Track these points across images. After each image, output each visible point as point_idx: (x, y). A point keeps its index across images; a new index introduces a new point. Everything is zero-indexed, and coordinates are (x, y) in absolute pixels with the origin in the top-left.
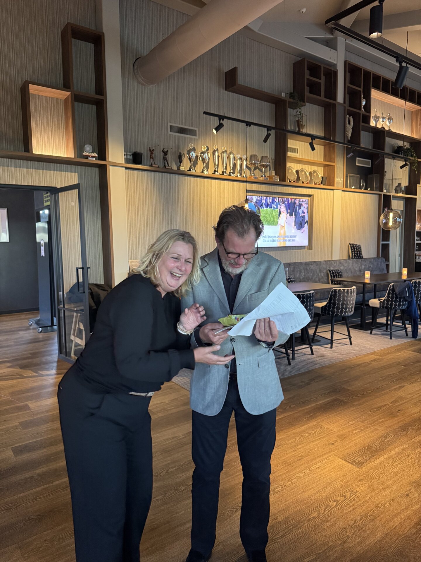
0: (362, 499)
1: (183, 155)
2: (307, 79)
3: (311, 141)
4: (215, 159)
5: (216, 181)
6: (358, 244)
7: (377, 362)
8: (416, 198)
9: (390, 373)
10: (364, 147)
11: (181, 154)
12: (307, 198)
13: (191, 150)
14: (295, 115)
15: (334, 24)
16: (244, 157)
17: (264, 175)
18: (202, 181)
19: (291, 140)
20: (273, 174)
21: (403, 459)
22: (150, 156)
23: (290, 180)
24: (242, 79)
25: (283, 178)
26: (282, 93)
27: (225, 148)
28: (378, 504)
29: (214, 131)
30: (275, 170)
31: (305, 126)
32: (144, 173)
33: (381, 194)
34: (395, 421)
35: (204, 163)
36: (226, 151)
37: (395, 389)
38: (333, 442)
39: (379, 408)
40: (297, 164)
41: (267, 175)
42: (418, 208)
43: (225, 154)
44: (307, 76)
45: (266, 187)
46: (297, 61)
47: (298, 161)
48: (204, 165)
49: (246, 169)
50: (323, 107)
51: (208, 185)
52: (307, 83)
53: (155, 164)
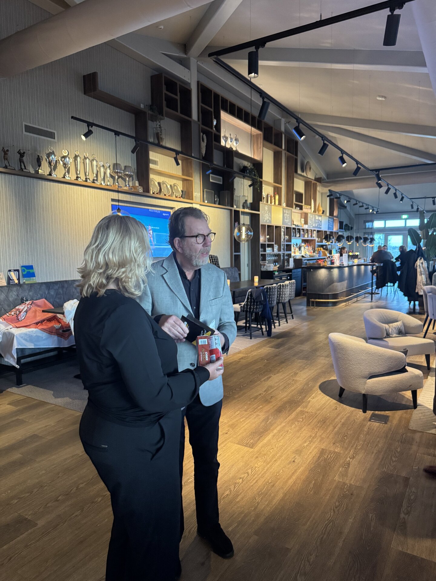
0: (261, 472)
1: (41, 158)
2: (165, 94)
3: (175, 156)
4: (78, 165)
5: (80, 188)
6: (215, 255)
7: (245, 359)
8: (259, 214)
9: (257, 368)
10: (217, 164)
11: (39, 157)
12: (169, 210)
13: (50, 153)
14: (154, 128)
15: (215, 58)
16: (108, 165)
17: (128, 184)
18: (63, 187)
19: (154, 153)
20: (137, 184)
21: (284, 434)
22: (4, 156)
23: (153, 192)
24: (103, 85)
25: (147, 189)
26: (141, 104)
27: (88, 155)
28: (274, 473)
29: (83, 138)
30: (138, 180)
31: (165, 140)
33: (232, 210)
34: (271, 406)
35: (65, 168)
36: (88, 158)
37: (264, 380)
38: (226, 432)
39: (256, 398)
40: (158, 177)
41: (131, 185)
42: (261, 223)
43: (87, 160)
44: (165, 91)
45: (131, 197)
46: (154, 74)
47: (160, 174)
48: (65, 170)
49: (110, 178)
50: (179, 122)
51: (71, 191)
52: (165, 98)
53: (10, 166)
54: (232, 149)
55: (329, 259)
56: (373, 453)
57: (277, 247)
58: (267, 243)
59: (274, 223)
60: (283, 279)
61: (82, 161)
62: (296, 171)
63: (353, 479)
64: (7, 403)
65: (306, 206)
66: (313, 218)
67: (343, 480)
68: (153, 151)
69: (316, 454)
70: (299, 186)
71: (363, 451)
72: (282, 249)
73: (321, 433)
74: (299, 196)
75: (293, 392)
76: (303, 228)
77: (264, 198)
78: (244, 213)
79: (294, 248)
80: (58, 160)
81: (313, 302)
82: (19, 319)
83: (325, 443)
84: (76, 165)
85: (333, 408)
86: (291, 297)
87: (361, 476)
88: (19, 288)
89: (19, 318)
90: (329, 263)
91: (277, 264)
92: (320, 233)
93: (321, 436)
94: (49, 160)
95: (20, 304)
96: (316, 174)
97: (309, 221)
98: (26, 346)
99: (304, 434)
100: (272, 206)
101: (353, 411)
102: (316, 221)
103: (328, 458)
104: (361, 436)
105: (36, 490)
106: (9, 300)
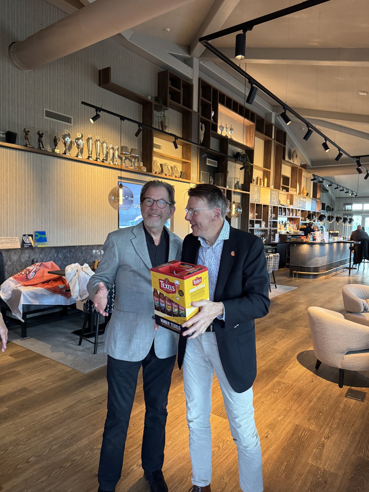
1: (58, 139)
2: (170, 87)
3: (174, 140)
4: (89, 146)
5: (90, 166)
8: (249, 194)
10: (213, 149)
11: (56, 138)
13: (66, 135)
14: (159, 117)
16: (116, 147)
17: (134, 165)
18: (76, 164)
20: (142, 164)
21: (260, 405)
22: (25, 136)
23: (156, 172)
24: (115, 78)
25: (150, 169)
26: (149, 96)
27: (99, 137)
29: (91, 121)
30: (143, 162)
31: (168, 127)
32: (18, 152)
33: (225, 189)
35: (78, 148)
36: (99, 140)
40: (161, 159)
41: (136, 165)
42: (251, 201)
43: (98, 143)
44: (169, 85)
45: (135, 176)
46: (160, 71)
47: (162, 156)
48: (78, 150)
49: (118, 158)
50: (181, 113)
51: (82, 169)
52: (169, 91)
53: (29, 145)
54: (228, 137)
55: (311, 236)
56: (349, 434)
57: (265, 223)
58: (255, 219)
59: (262, 202)
60: (269, 252)
61: (94, 143)
62: (284, 158)
63: (327, 464)
64: (9, 354)
65: (292, 188)
66: (298, 198)
67: (316, 463)
68: (157, 137)
69: (290, 431)
70: (286, 171)
71: (339, 431)
72: (268, 226)
73: (296, 407)
74: (286, 180)
75: (272, 361)
76: (288, 207)
77: (254, 180)
78: (235, 193)
79: (280, 225)
80: (73, 141)
81: (295, 274)
82: (28, 278)
83: (300, 419)
84: (88, 146)
85: (310, 380)
86: (275, 268)
87: (336, 460)
88: (31, 251)
89: (29, 277)
90: (312, 239)
91: (264, 238)
92: (303, 212)
93: (295, 410)
94: (64, 141)
95: (31, 265)
96: (302, 161)
97: (294, 202)
98: (31, 303)
99: (279, 407)
100: (261, 188)
101: (329, 385)
102: (301, 202)
103: (302, 436)
104: (337, 414)
105: (12, 447)
106: (21, 261)
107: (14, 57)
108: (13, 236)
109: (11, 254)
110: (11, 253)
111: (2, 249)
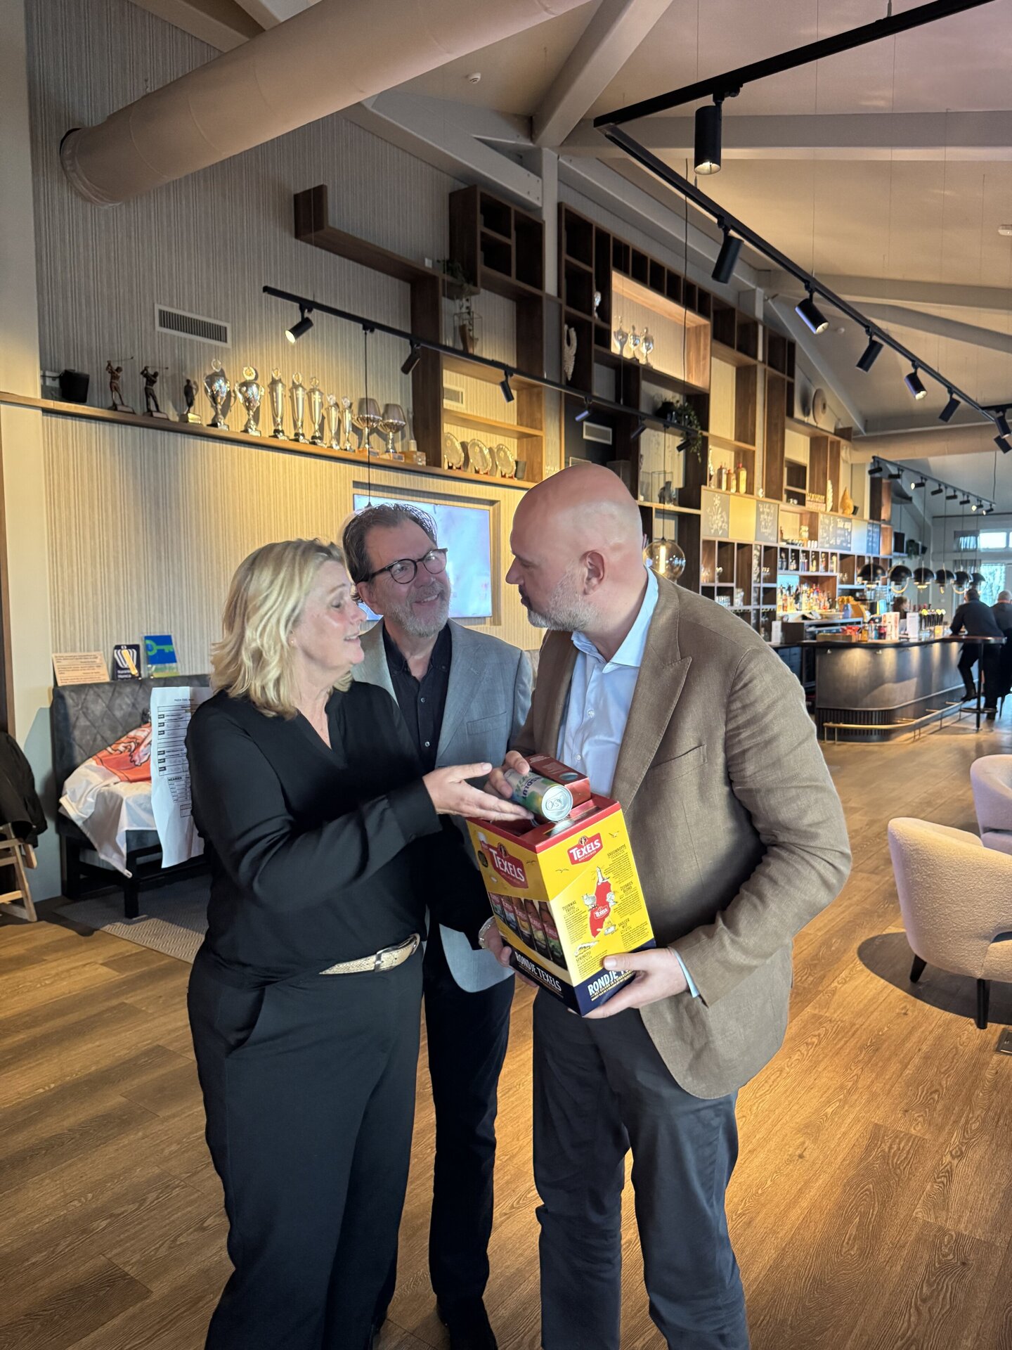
1: (194, 386)
2: (483, 234)
3: (503, 379)
4: (277, 402)
5: (282, 456)
8: (699, 516)
10: (600, 396)
11: (190, 384)
12: (487, 507)
13: (215, 374)
14: (456, 314)
15: (612, 130)
16: (347, 402)
17: (393, 448)
18: (245, 453)
19: (454, 374)
20: (413, 446)
22: (111, 383)
23: (450, 465)
24: (339, 215)
25: (435, 458)
26: (427, 260)
27: (301, 377)
28: (750, 1186)
29: (290, 337)
30: (415, 440)
31: (479, 343)
32: (94, 425)
35: (248, 409)
36: (301, 385)
40: (462, 429)
41: (399, 449)
42: (705, 534)
43: (300, 391)
44: (481, 228)
45: (397, 477)
46: (456, 190)
47: (465, 421)
48: (249, 414)
49: (351, 432)
50: (513, 300)
51: (260, 464)
52: (483, 244)
53: (123, 404)
54: (638, 360)
55: (873, 625)
57: (742, 594)
58: (717, 584)
59: (735, 537)
61: (288, 394)
62: (790, 413)
63: (965, 1219)
64: (101, 962)
65: (813, 495)
66: (830, 522)
67: (936, 1218)
68: (451, 370)
69: (861, 1140)
70: (797, 448)
71: (987, 1137)
72: (752, 600)
73: (870, 1080)
74: (797, 472)
76: (805, 548)
77: (711, 477)
78: (663, 514)
79: (784, 597)
80: (234, 391)
81: (831, 730)
82: (134, 761)
83: (882, 1109)
84: (273, 402)
85: (897, 1010)
87: (987, 1210)
88: (137, 688)
89: (136, 758)
90: (873, 634)
92: (846, 560)
93: (868, 1087)
94: (212, 391)
95: (140, 726)
96: (839, 420)
97: (820, 532)
98: (148, 826)
99: (824, 1080)
100: (731, 496)
101: (949, 1023)
102: (839, 532)
103: (893, 1151)
104: (978, 1095)
105: (153, 1195)
106: (114, 715)
107: (74, 171)
108: (88, 651)
109: (88, 697)
110: (86, 695)
111: (64, 687)
